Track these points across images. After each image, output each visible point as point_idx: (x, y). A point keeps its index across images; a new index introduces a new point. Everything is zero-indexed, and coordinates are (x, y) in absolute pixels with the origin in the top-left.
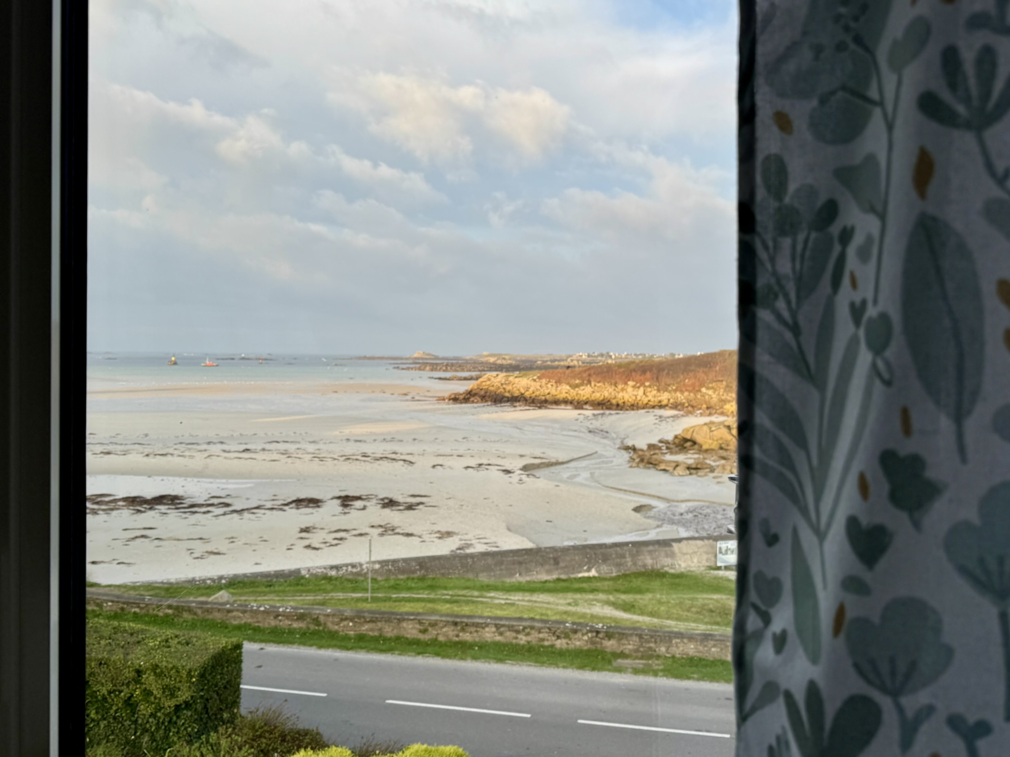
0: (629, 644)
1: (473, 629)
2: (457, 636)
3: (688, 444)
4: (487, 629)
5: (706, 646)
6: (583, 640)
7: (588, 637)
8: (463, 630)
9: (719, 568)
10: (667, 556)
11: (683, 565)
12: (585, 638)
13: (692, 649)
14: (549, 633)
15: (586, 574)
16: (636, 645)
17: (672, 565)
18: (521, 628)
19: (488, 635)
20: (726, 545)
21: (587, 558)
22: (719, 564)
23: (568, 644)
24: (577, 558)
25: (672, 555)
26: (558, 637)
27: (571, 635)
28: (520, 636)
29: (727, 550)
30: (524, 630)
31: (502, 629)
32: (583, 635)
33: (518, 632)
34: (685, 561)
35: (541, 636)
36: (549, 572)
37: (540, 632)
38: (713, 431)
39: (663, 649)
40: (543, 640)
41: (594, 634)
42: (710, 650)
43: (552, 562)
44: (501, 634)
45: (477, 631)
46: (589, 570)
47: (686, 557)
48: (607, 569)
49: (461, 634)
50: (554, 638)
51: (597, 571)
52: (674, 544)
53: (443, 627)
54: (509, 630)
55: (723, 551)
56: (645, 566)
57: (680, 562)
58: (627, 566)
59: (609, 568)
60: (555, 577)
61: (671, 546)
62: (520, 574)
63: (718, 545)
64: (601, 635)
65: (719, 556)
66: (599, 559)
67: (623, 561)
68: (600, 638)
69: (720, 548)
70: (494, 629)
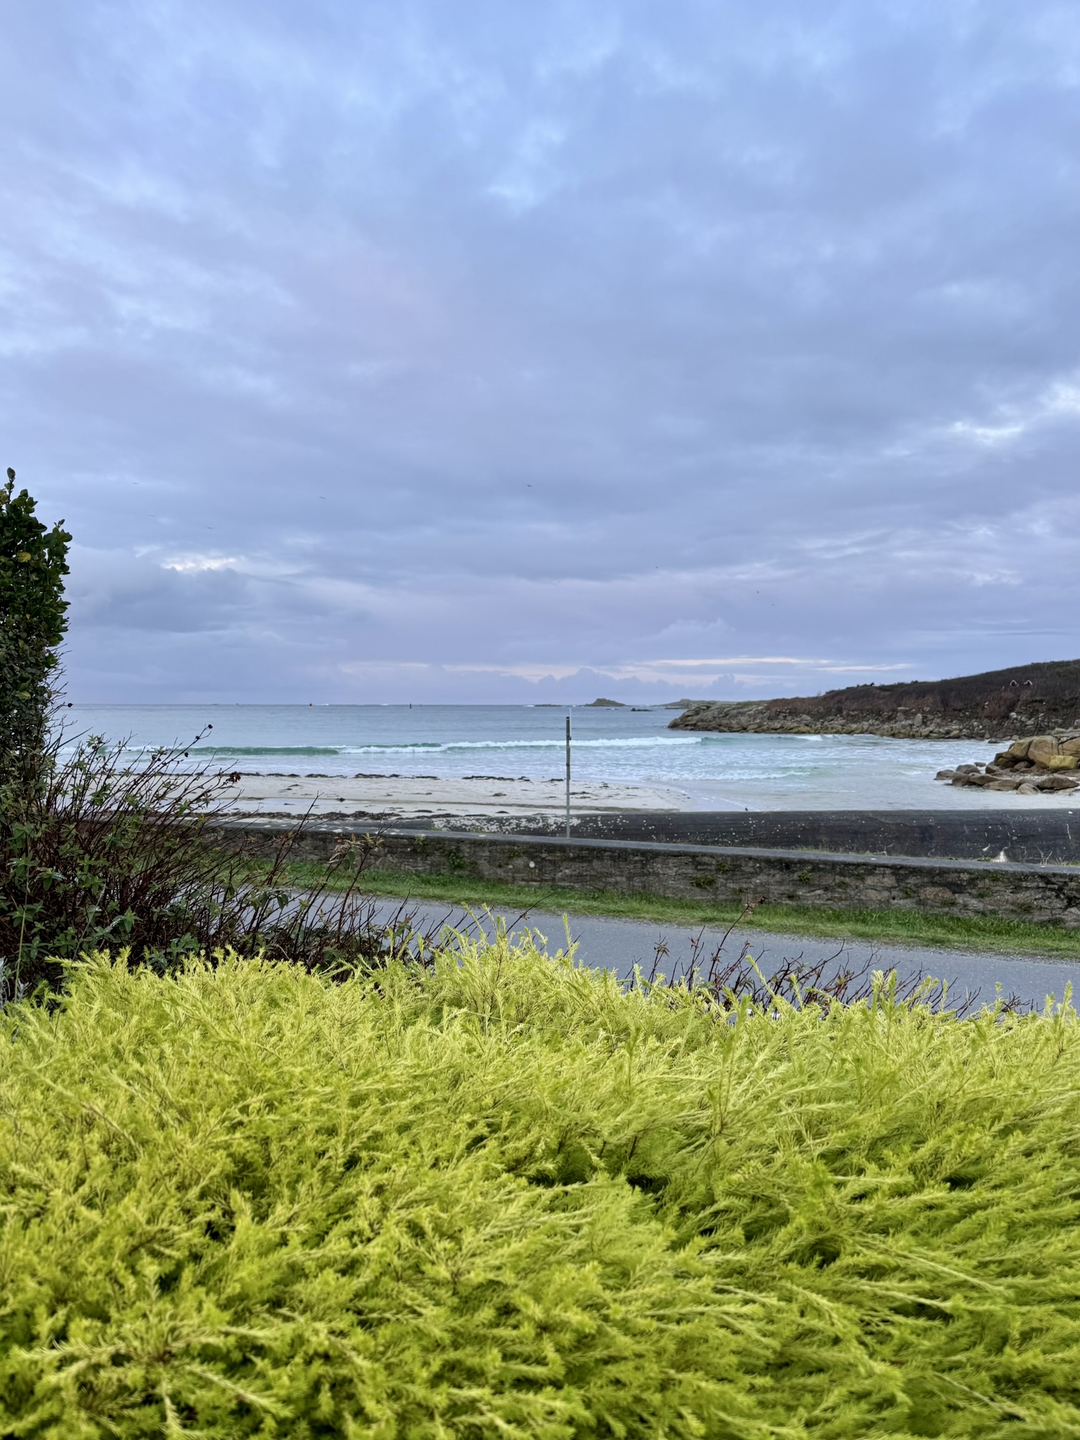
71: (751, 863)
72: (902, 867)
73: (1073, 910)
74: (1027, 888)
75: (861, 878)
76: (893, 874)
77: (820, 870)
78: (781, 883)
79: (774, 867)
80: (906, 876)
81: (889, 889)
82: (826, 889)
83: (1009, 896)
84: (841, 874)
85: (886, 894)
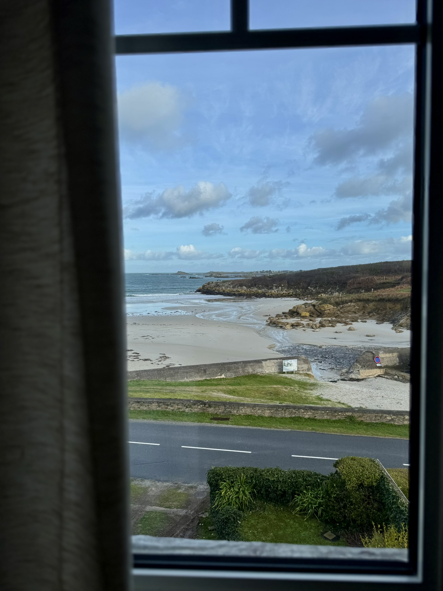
0: (220, 410)
1: (146, 404)
2: (139, 408)
3: (295, 314)
4: (153, 404)
5: (255, 410)
6: (198, 408)
7: (201, 407)
8: (141, 405)
9: (284, 373)
10: (259, 367)
11: (267, 372)
12: (199, 407)
13: (249, 411)
14: (182, 405)
15: (219, 377)
16: (223, 410)
17: (261, 372)
18: (169, 403)
19: (154, 407)
20: (288, 362)
21: (220, 369)
22: (284, 371)
23: (191, 410)
24: (215, 370)
25: (262, 367)
26: (187, 407)
27: (193, 406)
28: (169, 407)
29: (288, 364)
30: (170, 404)
31: (161, 404)
32: (198, 406)
33: (168, 405)
34: (268, 370)
35: (179, 407)
36: (201, 376)
37: (178, 405)
38: (306, 307)
39: (235, 411)
40: (179, 408)
41: (203, 405)
42: (257, 411)
43: (203, 371)
44: (159, 406)
45: (148, 405)
46: (221, 375)
47: (269, 367)
48: (230, 375)
49: (141, 407)
50: (185, 408)
51: (225, 376)
52: (263, 362)
53: (132, 404)
54: (164, 405)
55: (286, 364)
56: (248, 372)
57: (265, 370)
58: (239, 373)
59: (231, 374)
60: (204, 378)
61: (261, 363)
62: (187, 378)
63: (283, 362)
64: (207, 406)
65: (284, 367)
66: (226, 370)
67: (238, 370)
68: (206, 407)
69: (284, 363)
70: (157, 404)
71: (132, 402)
72: (159, 402)
73: (187, 409)
74: (179, 405)
75: (151, 404)
76: (157, 403)
77: (144, 403)
78: (137, 405)
79: (136, 403)
80: (159, 403)
81: (156, 406)
82: (145, 406)
83: (177, 407)
84: (148, 403)
85: (156, 407)
